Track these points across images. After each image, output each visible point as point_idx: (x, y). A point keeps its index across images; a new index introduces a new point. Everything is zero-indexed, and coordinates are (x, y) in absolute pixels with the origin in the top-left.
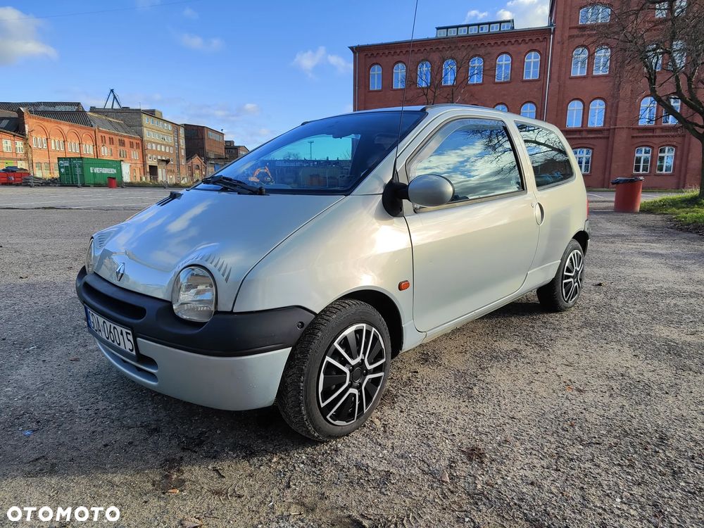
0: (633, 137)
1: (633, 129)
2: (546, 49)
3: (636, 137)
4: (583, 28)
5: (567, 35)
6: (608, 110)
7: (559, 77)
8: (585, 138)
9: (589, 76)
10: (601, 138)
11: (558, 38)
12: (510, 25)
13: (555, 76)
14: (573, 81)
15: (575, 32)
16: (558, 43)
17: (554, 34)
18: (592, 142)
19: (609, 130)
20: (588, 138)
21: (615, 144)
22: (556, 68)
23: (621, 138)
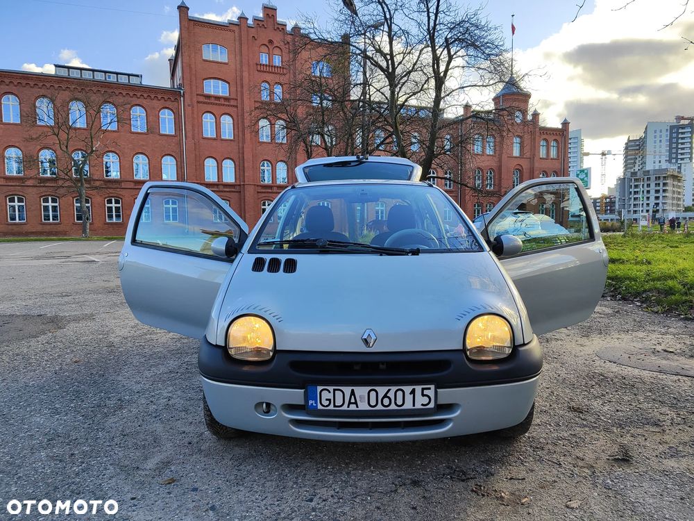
0: (258, 192)
1: (258, 186)
2: (178, 109)
3: (260, 192)
4: (208, 97)
5: (195, 99)
6: (237, 168)
7: (193, 135)
8: (222, 191)
9: (218, 138)
10: (234, 192)
11: (188, 101)
12: (139, 79)
13: (190, 135)
14: (205, 141)
15: (202, 99)
16: (189, 105)
17: (184, 96)
18: (228, 194)
19: (240, 185)
20: (225, 191)
21: (246, 198)
22: (189, 127)
23: (250, 192)
